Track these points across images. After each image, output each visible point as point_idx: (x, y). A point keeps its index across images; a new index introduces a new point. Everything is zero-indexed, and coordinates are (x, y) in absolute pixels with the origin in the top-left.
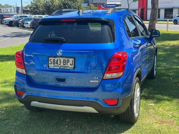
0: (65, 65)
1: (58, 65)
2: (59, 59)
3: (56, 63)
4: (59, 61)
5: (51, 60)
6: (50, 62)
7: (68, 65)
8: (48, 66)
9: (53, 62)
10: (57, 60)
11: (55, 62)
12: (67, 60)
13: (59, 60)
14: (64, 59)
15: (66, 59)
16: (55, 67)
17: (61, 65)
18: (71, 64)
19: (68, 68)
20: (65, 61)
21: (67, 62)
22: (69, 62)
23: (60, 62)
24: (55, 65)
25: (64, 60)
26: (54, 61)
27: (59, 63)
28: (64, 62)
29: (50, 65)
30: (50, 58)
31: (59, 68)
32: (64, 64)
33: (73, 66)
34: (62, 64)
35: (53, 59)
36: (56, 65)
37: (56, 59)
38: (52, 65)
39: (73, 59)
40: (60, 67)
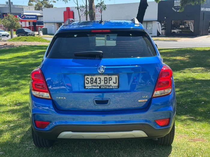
0: (107, 84)
1: (98, 84)
2: (98, 77)
3: (95, 83)
4: (98, 80)
5: (87, 79)
6: (86, 81)
7: (110, 84)
8: (85, 87)
9: (91, 81)
10: (96, 78)
11: (93, 81)
12: (109, 78)
13: (99, 78)
14: (105, 77)
15: (108, 77)
16: (94, 87)
17: (101, 84)
18: (115, 82)
19: (111, 87)
20: (106, 79)
21: (109, 80)
22: (111, 80)
23: (100, 81)
24: (93, 85)
25: (105, 78)
26: (92, 79)
27: (98, 82)
28: (105, 80)
29: (86, 85)
30: (86, 77)
31: (98, 87)
32: (105, 83)
33: (117, 85)
34: (103, 83)
35: (90, 77)
36: (94, 84)
37: (94, 78)
38: (90, 85)
39: (117, 77)
40: (100, 87)
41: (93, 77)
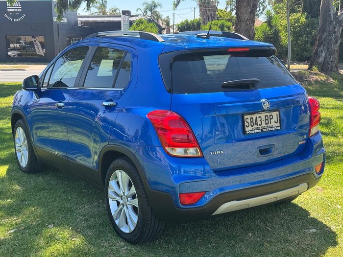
0: (268, 125)
1: (259, 126)
2: (258, 115)
3: (255, 124)
4: (259, 119)
7: (272, 125)
8: (244, 132)
9: (251, 122)
10: (256, 117)
11: (253, 122)
12: (270, 116)
13: (259, 117)
14: (266, 114)
15: (268, 114)
16: (255, 131)
17: (262, 126)
18: (276, 121)
19: (273, 129)
20: (267, 118)
21: (270, 119)
22: (272, 118)
23: (261, 121)
24: (253, 127)
25: (266, 116)
26: (252, 120)
27: (259, 123)
28: (266, 120)
29: (247, 129)
31: (260, 131)
32: (266, 124)
33: (278, 124)
34: (264, 125)
35: (249, 117)
36: (255, 126)
37: (254, 116)
38: (250, 128)
39: (277, 113)
40: (262, 130)
41: (252, 116)
